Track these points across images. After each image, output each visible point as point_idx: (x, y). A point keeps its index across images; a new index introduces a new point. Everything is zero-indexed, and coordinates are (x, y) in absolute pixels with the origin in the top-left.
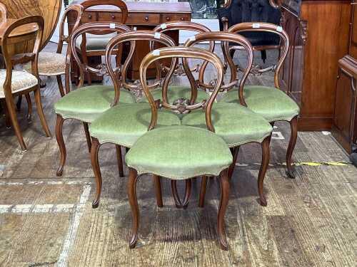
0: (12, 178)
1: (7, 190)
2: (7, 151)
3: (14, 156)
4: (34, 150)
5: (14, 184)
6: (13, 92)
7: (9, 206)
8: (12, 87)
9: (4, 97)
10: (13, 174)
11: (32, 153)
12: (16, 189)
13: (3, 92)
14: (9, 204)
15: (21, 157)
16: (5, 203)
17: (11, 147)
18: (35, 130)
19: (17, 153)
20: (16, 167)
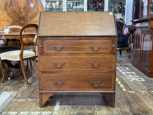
0: (20, 98)
1: (17, 104)
2: (19, 86)
3: (23, 88)
4: (32, 85)
5: (21, 100)
6: (24, 58)
7: (17, 113)
8: (23, 56)
9: (19, 60)
10: (21, 96)
11: (31, 86)
12: (22, 103)
13: (19, 58)
14: (17, 111)
15: (26, 88)
16: (15, 111)
17: (22, 84)
18: (33, 77)
19: (24, 86)
20: (23, 93)
